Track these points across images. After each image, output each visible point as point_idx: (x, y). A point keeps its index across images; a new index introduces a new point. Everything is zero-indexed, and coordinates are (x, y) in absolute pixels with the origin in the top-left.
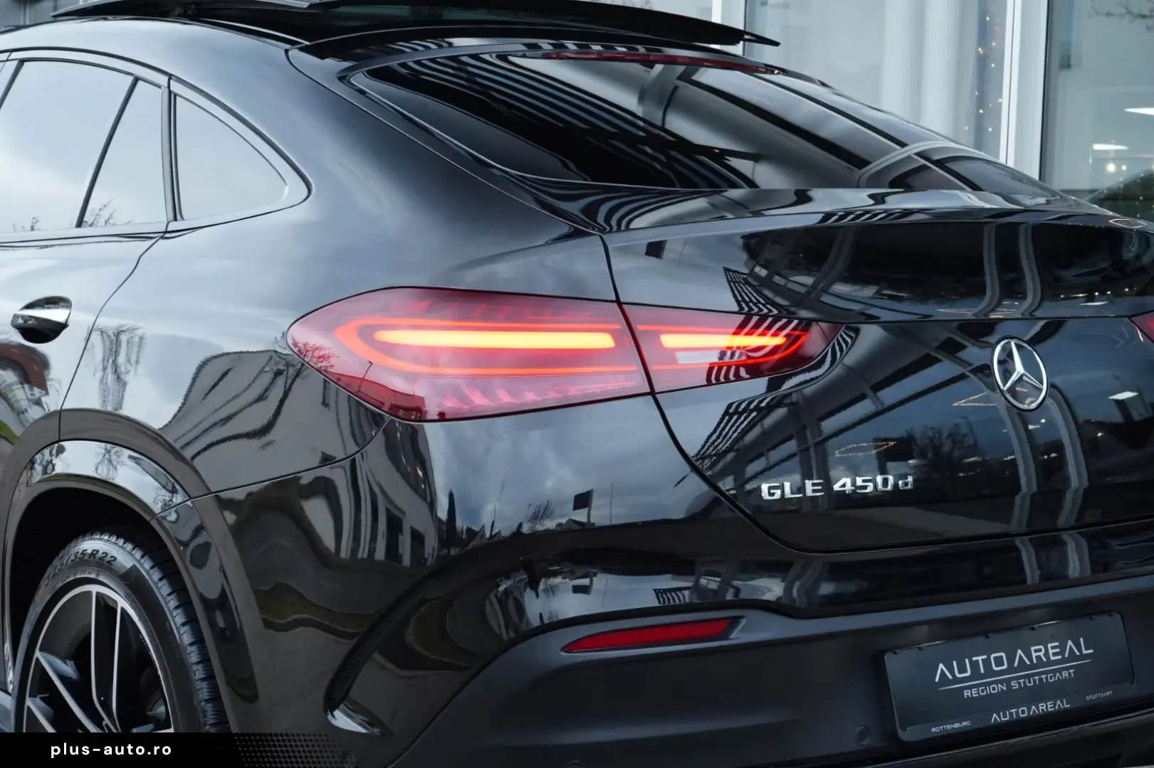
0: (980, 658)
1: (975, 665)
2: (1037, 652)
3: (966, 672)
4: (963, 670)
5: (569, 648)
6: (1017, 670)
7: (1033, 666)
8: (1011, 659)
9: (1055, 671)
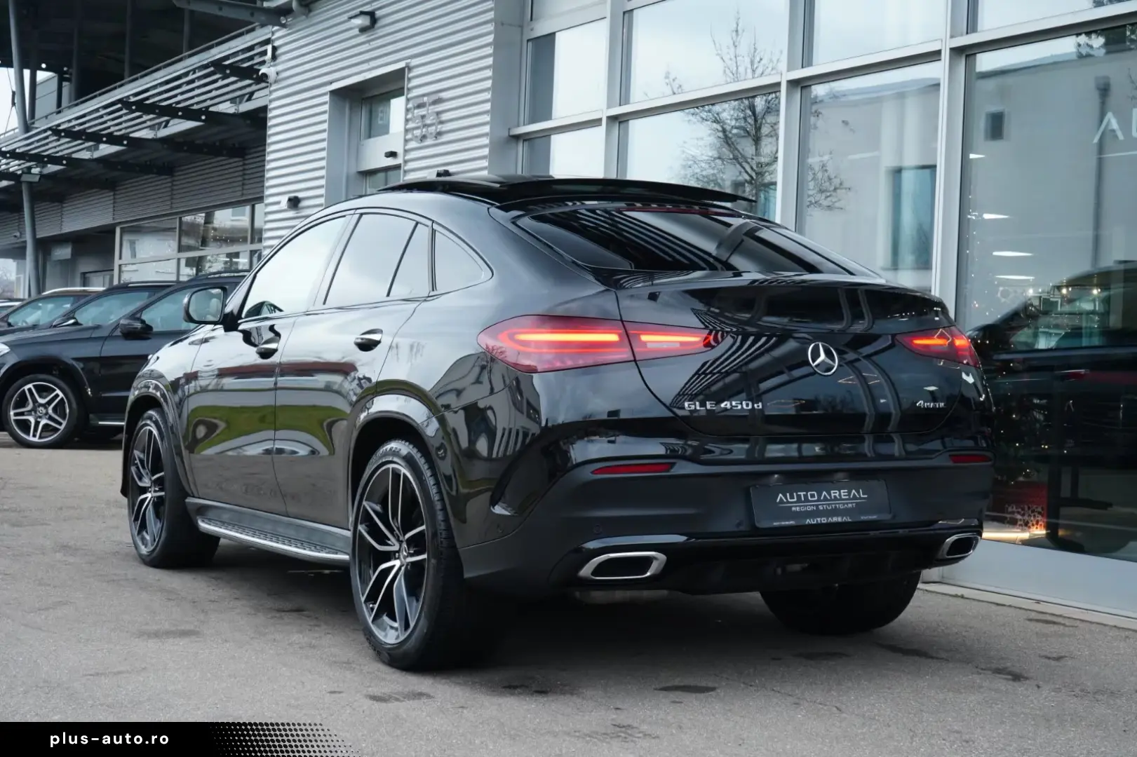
0: (802, 494)
1: (799, 497)
2: (835, 493)
3: (794, 498)
4: (792, 497)
5: (594, 472)
6: (821, 501)
7: (831, 500)
8: (819, 496)
9: (844, 504)
